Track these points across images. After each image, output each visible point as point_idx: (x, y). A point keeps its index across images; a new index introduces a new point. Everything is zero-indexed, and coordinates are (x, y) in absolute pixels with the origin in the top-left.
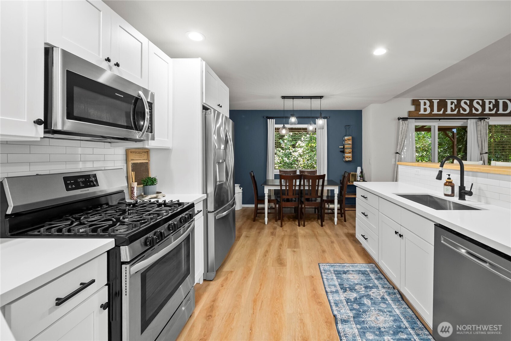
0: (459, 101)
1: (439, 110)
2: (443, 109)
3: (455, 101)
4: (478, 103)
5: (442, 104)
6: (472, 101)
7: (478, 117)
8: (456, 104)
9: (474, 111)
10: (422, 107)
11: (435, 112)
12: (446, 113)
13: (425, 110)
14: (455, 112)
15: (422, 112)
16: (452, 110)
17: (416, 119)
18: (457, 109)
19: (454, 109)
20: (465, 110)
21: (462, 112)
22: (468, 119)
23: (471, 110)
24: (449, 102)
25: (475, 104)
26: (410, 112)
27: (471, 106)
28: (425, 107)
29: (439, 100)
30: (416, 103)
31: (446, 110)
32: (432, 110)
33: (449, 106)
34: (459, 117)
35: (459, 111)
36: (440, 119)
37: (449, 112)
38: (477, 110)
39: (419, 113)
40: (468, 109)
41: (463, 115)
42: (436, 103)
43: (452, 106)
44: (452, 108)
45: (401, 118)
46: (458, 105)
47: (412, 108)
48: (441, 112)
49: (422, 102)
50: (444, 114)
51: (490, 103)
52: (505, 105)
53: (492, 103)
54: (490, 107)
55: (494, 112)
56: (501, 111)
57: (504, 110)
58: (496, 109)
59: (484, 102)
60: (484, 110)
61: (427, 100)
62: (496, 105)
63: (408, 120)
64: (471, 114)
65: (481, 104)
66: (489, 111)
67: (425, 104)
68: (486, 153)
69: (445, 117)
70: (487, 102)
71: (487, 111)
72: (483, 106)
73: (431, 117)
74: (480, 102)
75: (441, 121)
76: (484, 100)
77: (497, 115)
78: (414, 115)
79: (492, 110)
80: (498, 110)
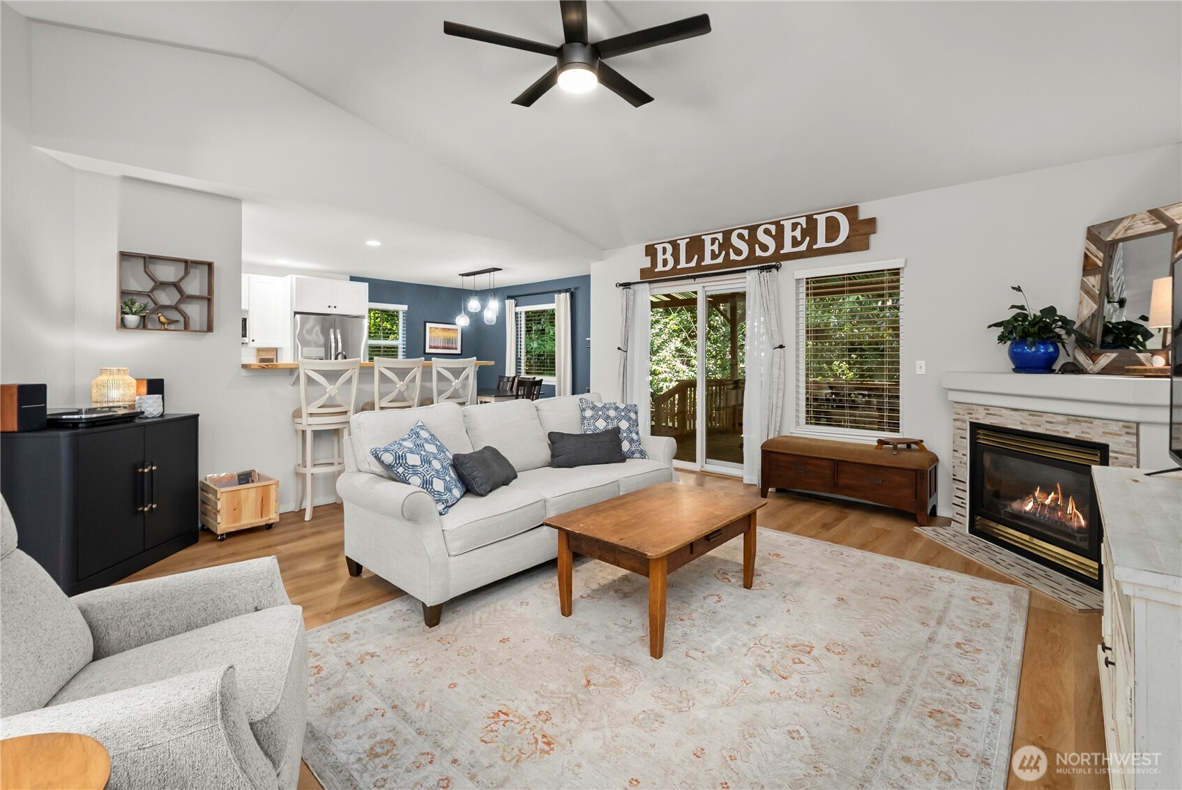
0: (727, 234)
1: (688, 260)
2: (696, 256)
3: (720, 236)
4: (767, 232)
5: (696, 245)
6: (753, 229)
7: (756, 266)
8: (721, 242)
9: (759, 253)
10: (660, 257)
11: (683, 264)
12: (703, 264)
13: (665, 263)
14: (720, 260)
15: (660, 268)
16: (714, 257)
17: (650, 282)
18: (724, 252)
19: (717, 253)
20: (738, 252)
21: (733, 256)
22: (743, 271)
23: (752, 250)
24: (707, 239)
25: (761, 236)
26: (643, 271)
27: (752, 241)
28: (664, 257)
29: (688, 240)
30: (651, 251)
31: (701, 258)
32: (677, 261)
33: (708, 249)
34: (730, 268)
35: (727, 255)
36: (694, 277)
37: (708, 261)
38: (764, 248)
39: (656, 270)
40: (744, 248)
41: (736, 263)
42: (683, 245)
43: (713, 248)
44: (713, 251)
45: (621, 285)
46: (726, 245)
47: (647, 263)
48: (693, 264)
49: (659, 248)
50: (699, 267)
51: (794, 226)
52: (833, 226)
53: (799, 226)
54: (794, 238)
55: (803, 247)
56: (821, 243)
57: (828, 240)
58: (808, 238)
59: (780, 228)
60: (780, 245)
61: (668, 242)
62: (810, 230)
63: (632, 287)
64: (751, 259)
65: (774, 233)
66: (793, 246)
67: (664, 252)
68: (781, 347)
69: (700, 273)
70: (787, 225)
71: (788, 248)
72: (779, 238)
73: (676, 275)
74: (773, 228)
75: (698, 280)
76: (782, 223)
77: (811, 253)
78: (649, 276)
79: (800, 243)
80: (814, 240)
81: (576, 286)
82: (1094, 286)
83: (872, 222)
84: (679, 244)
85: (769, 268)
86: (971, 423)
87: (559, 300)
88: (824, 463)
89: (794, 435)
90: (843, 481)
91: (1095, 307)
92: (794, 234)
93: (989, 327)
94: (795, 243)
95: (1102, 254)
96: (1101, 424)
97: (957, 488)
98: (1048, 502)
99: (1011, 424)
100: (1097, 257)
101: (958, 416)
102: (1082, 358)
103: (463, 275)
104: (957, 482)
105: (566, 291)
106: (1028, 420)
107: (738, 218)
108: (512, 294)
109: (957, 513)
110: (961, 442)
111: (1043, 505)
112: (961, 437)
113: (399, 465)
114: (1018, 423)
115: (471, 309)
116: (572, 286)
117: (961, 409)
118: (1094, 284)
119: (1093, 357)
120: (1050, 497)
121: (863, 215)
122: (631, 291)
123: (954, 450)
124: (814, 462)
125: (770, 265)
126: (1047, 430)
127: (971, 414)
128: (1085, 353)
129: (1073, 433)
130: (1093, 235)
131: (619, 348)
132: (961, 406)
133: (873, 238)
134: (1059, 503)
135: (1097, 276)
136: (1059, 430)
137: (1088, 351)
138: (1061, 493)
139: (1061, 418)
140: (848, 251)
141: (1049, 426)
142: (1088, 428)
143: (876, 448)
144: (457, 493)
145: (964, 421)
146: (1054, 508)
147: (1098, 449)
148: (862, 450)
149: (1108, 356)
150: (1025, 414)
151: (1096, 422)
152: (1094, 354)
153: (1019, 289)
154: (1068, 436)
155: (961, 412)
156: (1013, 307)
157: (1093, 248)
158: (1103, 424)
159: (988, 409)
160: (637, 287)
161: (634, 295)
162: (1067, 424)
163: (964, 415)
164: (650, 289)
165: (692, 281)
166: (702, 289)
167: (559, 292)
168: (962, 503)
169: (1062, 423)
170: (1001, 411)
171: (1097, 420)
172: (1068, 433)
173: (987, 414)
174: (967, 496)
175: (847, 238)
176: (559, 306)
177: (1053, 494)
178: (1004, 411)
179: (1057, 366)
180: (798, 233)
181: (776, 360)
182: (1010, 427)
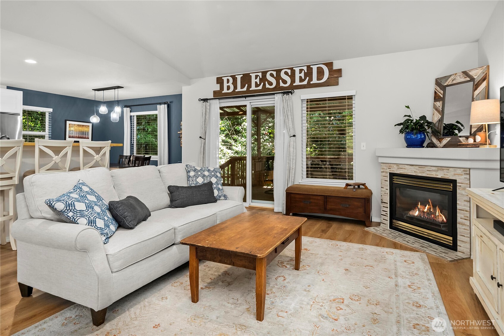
0: (264, 73)
1: (242, 87)
2: (247, 85)
3: (260, 74)
4: (286, 73)
5: (246, 78)
6: (278, 71)
7: (281, 92)
8: (261, 77)
9: (282, 84)
10: (225, 85)
11: (239, 89)
12: (250, 89)
13: (228, 88)
14: (260, 88)
15: (225, 91)
16: (257, 85)
17: (219, 99)
18: (262, 83)
19: (258, 83)
20: (271, 84)
21: (267, 86)
22: (274, 94)
23: (278, 83)
24: (253, 76)
25: (283, 74)
26: (215, 92)
27: (278, 78)
28: (228, 85)
29: (242, 75)
30: (220, 81)
31: (250, 86)
32: (235, 87)
33: (253, 81)
34: (265, 92)
35: (264, 85)
36: (245, 97)
37: (253, 88)
38: (285, 82)
39: (223, 92)
40: (274, 81)
41: (269, 89)
42: (239, 78)
43: (256, 80)
44: (256, 82)
45: (202, 100)
46: (264, 79)
47: (217, 87)
48: (245, 89)
49: (225, 79)
50: (248, 91)
51: (301, 71)
52: (320, 72)
53: (303, 71)
54: (300, 77)
55: (305, 83)
56: (315, 81)
57: (318, 79)
58: (308, 78)
59: (293, 72)
60: (293, 81)
61: (230, 76)
62: (309, 73)
63: (208, 101)
64: (278, 88)
65: (290, 74)
66: (300, 82)
67: (228, 81)
68: (294, 136)
69: (249, 94)
70: (297, 70)
71: (297, 83)
72: (292, 76)
73: (235, 95)
74: (289, 71)
75: (247, 99)
76: (294, 69)
77: (310, 86)
78: (218, 95)
79: (304, 80)
80: (311, 79)
81: (171, 101)
82: (439, 107)
83: (340, 71)
84: (237, 78)
85: (287, 93)
86: (390, 173)
87: (160, 109)
88: (319, 198)
89: (301, 184)
90: (329, 207)
91: (440, 116)
92: (300, 75)
93: (395, 125)
94: (301, 80)
95: (442, 92)
96: (453, 170)
97: (383, 207)
98: (426, 210)
99: (410, 172)
100: (440, 93)
101: (384, 170)
102: (435, 140)
103: (95, 90)
104: (383, 203)
105: (165, 103)
106: (418, 170)
107: (270, 65)
108: (128, 105)
109: (383, 219)
110: (385, 183)
111: (423, 212)
112: (385, 181)
113: (69, 211)
114: (414, 172)
115: (101, 112)
116: (168, 101)
117: (385, 166)
118: (439, 106)
119: (440, 140)
120: (426, 207)
121: (335, 67)
122: (208, 104)
123: (382, 187)
124: (314, 197)
125: (288, 91)
126: (427, 174)
127: (390, 168)
128: (436, 138)
129: (440, 175)
130: (438, 82)
131: (200, 137)
132: (385, 165)
133: (340, 79)
134: (431, 210)
135: (440, 102)
136: (433, 175)
137: (437, 137)
138: (432, 205)
139: (434, 168)
140: (328, 86)
141: (428, 172)
142: (447, 172)
143: (345, 188)
144: (113, 228)
145: (387, 172)
146: (429, 213)
147: (451, 182)
148: (338, 190)
149: (447, 139)
150: (417, 167)
151: (451, 169)
152: (440, 138)
153: (408, 107)
154: (438, 177)
155: (385, 168)
156: (405, 116)
157: (438, 89)
158: (454, 170)
159: (399, 166)
160: (211, 101)
161: (210, 106)
162: (437, 171)
163: (387, 169)
164: (219, 103)
165: (244, 99)
166: (250, 104)
167: (160, 104)
168: (386, 214)
169: (435, 171)
170: (405, 166)
171: (451, 168)
172: (438, 175)
173: (398, 168)
174: (388, 210)
175: (328, 79)
176: (160, 112)
177: (427, 206)
178: (406, 166)
179: (425, 144)
180: (302, 75)
181: (292, 143)
182: (409, 174)
